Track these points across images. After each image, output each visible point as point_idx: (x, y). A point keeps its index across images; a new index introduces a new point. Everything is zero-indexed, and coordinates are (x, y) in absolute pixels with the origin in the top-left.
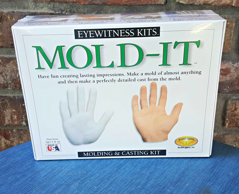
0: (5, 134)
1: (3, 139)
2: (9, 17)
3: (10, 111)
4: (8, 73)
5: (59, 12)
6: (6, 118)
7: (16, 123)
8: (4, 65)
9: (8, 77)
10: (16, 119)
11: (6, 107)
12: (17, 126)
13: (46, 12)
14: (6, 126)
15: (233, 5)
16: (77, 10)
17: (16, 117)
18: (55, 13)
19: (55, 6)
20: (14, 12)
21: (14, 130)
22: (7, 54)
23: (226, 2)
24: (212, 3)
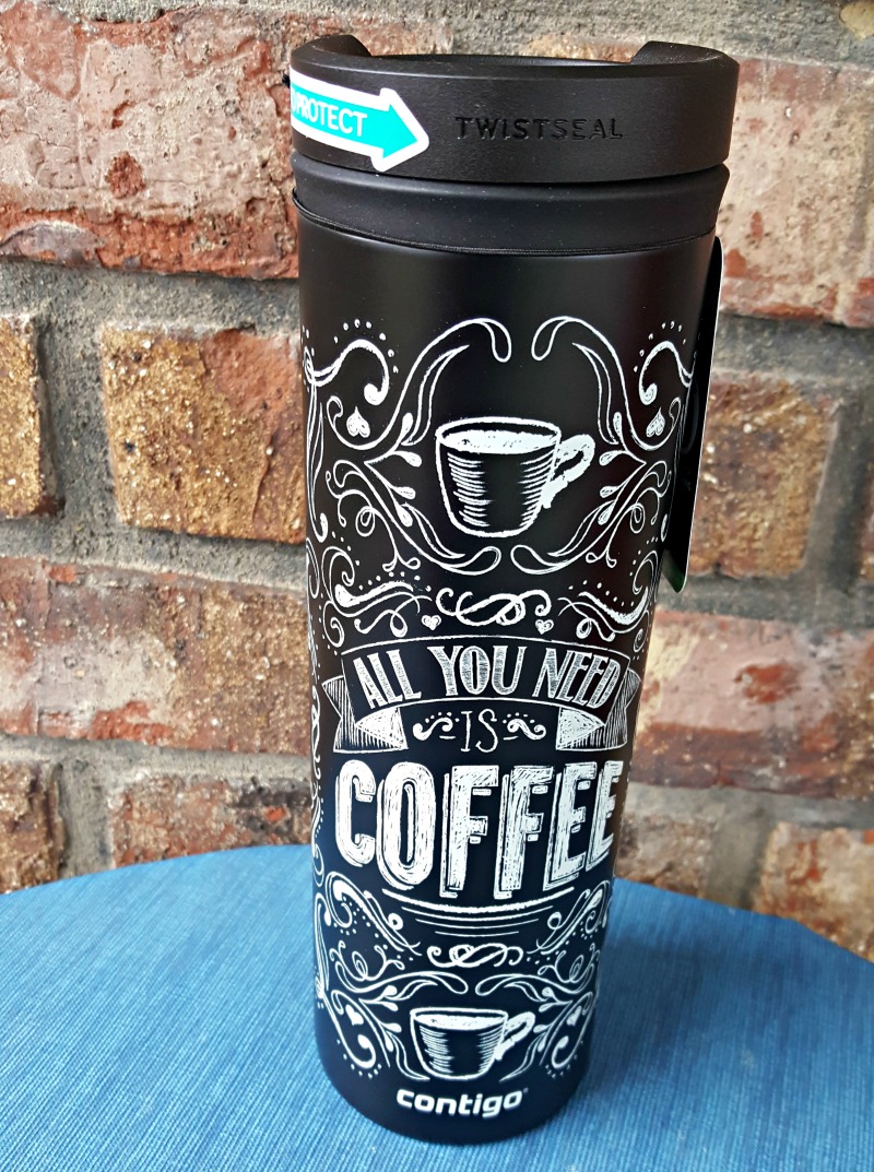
15: (839, 315)
23: (797, 297)
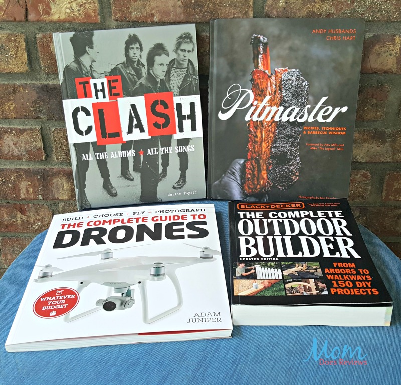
0: (21, 209)
1: (19, 214)
2: (21, 89)
3: (25, 184)
4: (22, 145)
6: (21, 192)
7: (32, 196)
8: (18, 137)
9: (22, 149)
10: (31, 192)
11: (21, 179)
12: (33, 199)
14: (21, 200)
17: (31, 190)
20: (26, 84)
21: (30, 204)
22: (21, 125)
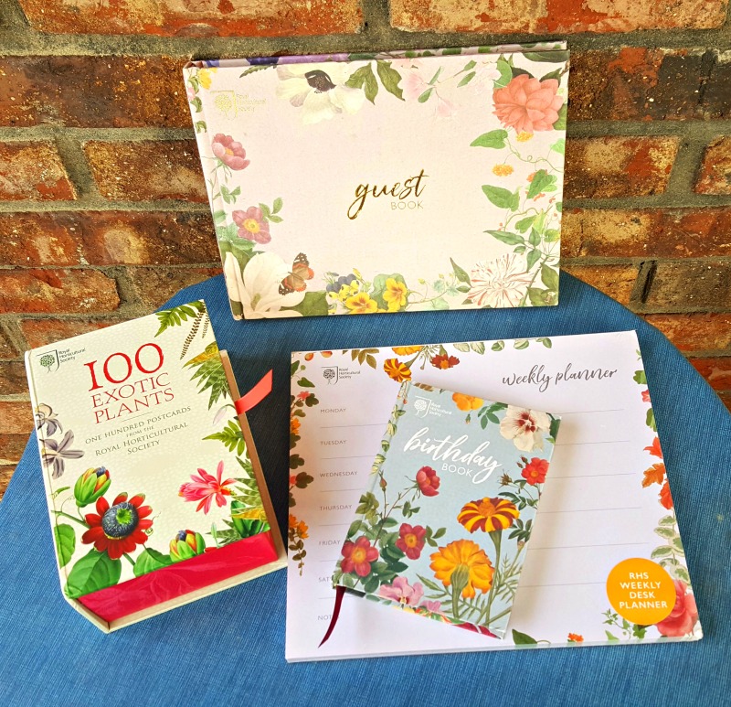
0: (48, 277)
1: (46, 287)
3: (46, 240)
4: (19, 174)
5: (106, 52)
6: (41, 253)
7: (65, 259)
8: (7, 160)
9: (22, 181)
10: (62, 253)
11: (35, 233)
12: (69, 264)
13: (75, 54)
14: (45, 265)
16: (149, 45)
17: (61, 249)
18: (96, 55)
19: (94, 42)
21: (65, 271)
22: (7, 136)
24: (477, 29)
